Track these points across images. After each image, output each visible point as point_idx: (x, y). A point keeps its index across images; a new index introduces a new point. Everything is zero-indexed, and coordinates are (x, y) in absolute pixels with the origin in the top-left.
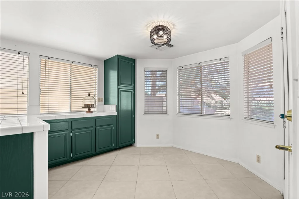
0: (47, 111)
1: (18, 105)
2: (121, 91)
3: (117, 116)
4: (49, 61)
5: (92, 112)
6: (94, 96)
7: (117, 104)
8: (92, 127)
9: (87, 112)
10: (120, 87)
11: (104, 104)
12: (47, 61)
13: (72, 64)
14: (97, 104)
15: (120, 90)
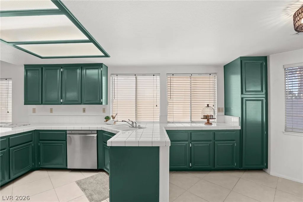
0: (172, 120)
1: (154, 115)
2: (246, 100)
3: (241, 131)
4: (173, 77)
5: (211, 124)
6: (213, 106)
7: (240, 116)
8: (211, 140)
9: (206, 124)
10: (243, 96)
11: (225, 115)
12: (172, 77)
13: (192, 76)
14: (216, 115)
15: (244, 99)
